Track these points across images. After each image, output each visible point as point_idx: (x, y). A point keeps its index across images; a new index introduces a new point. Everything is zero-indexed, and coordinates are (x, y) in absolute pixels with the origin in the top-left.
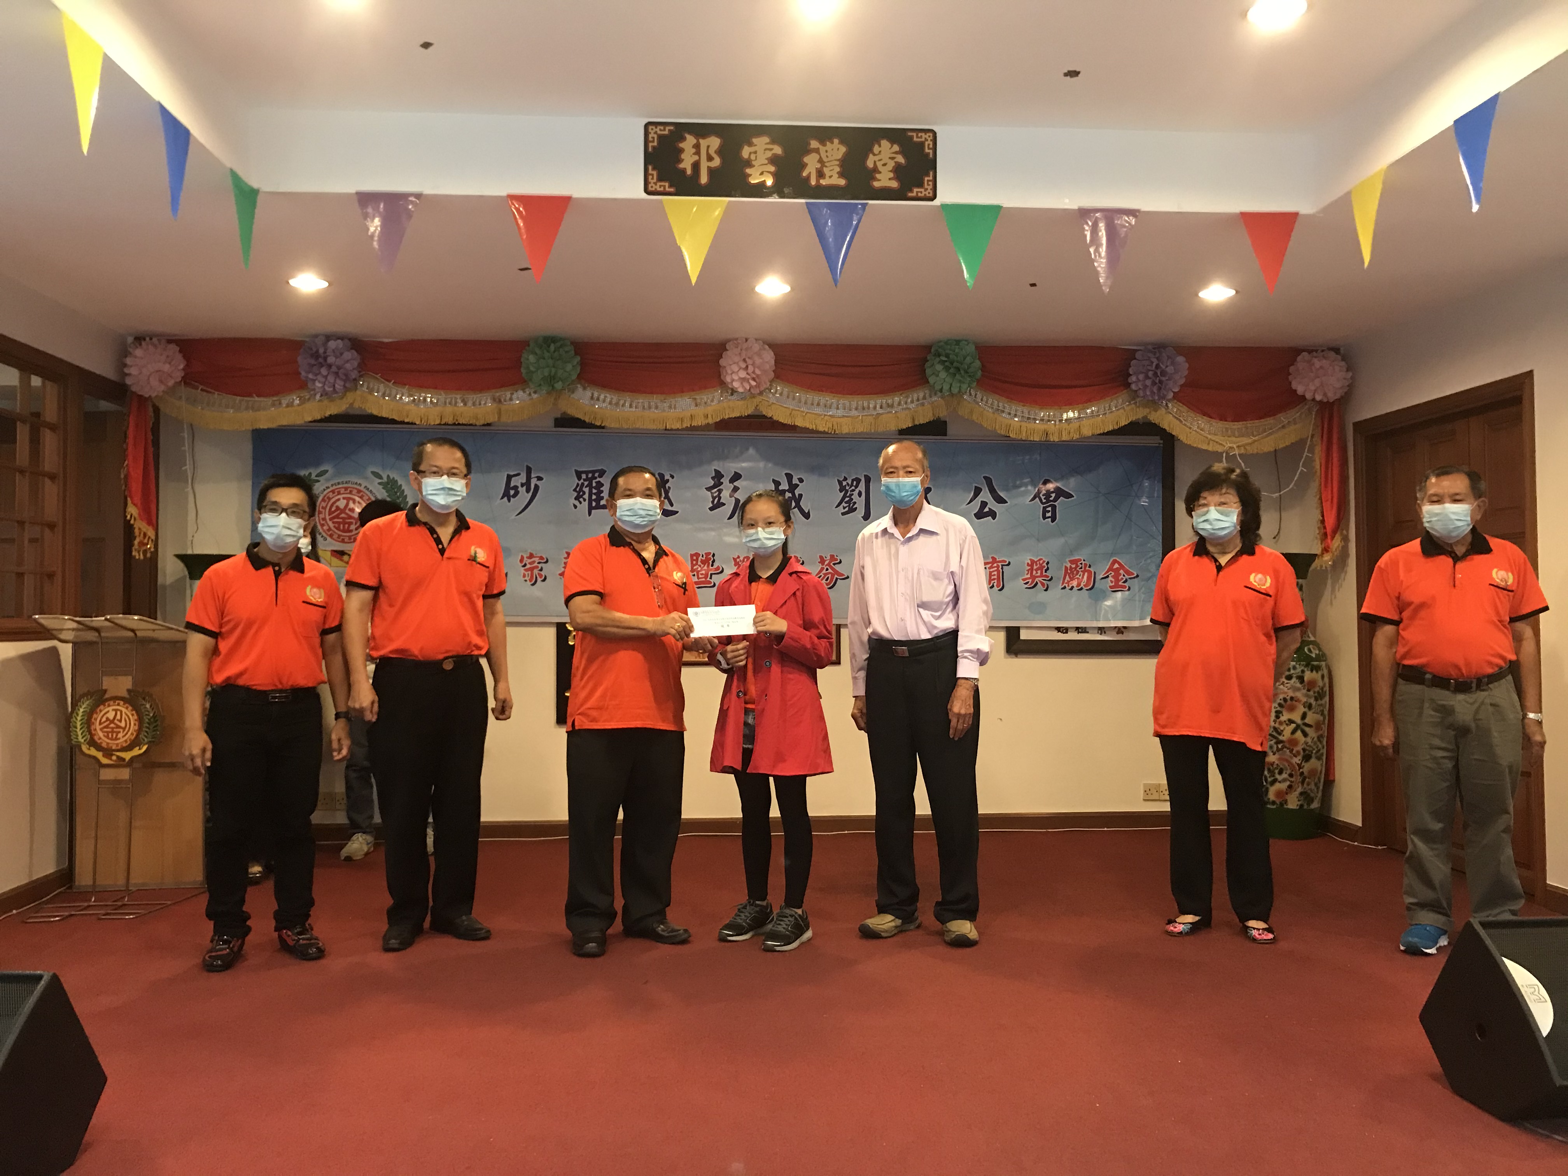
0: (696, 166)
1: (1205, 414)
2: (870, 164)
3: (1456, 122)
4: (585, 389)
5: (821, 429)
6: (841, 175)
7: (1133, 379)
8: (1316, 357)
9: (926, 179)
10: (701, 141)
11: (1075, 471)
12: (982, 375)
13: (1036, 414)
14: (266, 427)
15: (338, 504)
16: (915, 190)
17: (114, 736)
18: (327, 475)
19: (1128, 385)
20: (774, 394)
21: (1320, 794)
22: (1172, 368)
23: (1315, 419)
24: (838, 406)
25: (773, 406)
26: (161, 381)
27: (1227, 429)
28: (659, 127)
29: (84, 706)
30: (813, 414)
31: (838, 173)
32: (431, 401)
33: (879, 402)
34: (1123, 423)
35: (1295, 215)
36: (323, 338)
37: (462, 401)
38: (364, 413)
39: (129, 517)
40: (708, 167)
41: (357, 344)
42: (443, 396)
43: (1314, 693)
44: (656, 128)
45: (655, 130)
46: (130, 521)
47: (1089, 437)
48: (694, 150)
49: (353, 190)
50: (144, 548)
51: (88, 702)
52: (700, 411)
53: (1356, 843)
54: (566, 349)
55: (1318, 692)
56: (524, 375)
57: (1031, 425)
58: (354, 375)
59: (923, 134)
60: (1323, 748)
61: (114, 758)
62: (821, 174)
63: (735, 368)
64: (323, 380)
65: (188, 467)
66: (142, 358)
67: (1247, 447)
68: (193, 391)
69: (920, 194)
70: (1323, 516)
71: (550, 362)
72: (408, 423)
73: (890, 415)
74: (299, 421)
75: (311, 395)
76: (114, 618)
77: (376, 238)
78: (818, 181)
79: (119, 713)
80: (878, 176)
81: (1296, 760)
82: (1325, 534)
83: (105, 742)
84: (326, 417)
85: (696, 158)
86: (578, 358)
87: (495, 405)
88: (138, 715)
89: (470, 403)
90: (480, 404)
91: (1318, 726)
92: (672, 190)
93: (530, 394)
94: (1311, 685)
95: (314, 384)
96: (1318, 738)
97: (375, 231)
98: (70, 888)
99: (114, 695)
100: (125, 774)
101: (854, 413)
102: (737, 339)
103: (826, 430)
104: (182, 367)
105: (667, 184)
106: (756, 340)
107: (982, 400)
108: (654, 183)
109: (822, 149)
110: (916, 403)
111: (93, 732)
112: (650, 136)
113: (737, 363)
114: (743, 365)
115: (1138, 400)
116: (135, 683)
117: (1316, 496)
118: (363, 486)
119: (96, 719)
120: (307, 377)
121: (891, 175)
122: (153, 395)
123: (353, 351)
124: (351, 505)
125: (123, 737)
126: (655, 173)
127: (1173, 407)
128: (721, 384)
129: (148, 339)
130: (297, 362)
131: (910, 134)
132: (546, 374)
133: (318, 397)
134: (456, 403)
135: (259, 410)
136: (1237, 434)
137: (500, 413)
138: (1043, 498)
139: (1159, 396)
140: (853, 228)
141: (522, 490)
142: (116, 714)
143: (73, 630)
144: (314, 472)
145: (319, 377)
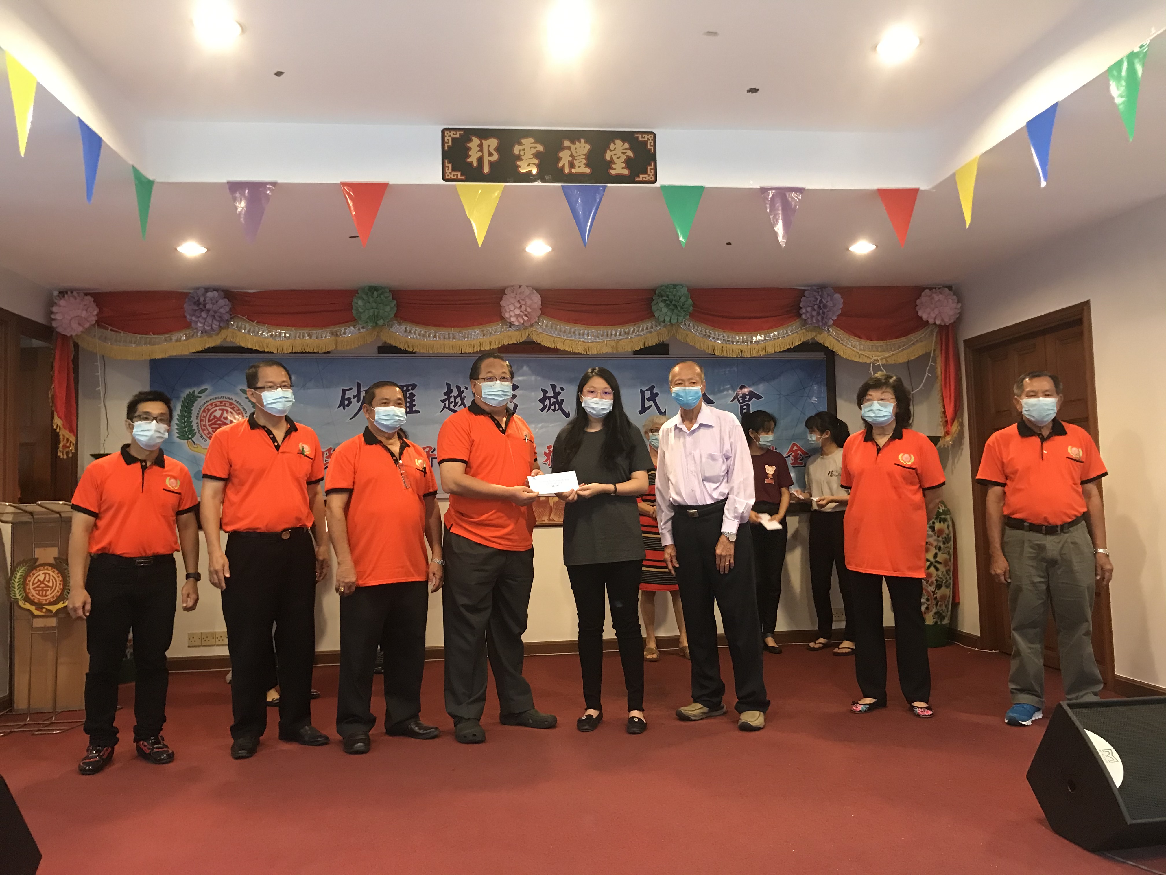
0: (480, 160)
1: (856, 335)
2: (608, 157)
3: (1027, 123)
4: (400, 324)
5: (576, 351)
6: (587, 165)
7: (803, 311)
8: (935, 293)
9: (649, 168)
10: (483, 141)
11: (762, 379)
12: (693, 310)
13: (733, 338)
14: (160, 357)
15: (215, 414)
16: (641, 176)
17: (44, 592)
18: (207, 392)
19: (800, 315)
20: (541, 326)
21: (949, 613)
22: (831, 302)
23: (936, 337)
24: (588, 333)
25: (541, 335)
26: (79, 324)
27: (872, 346)
28: (452, 132)
29: (20, 571)
30: (571, 340)
31: (584, 164)
32: (285, 336)
33: (619, 330)
34: (798, 343)
35: (916, 191)
36: (203, 290)
37: (308, 335)
38: (234, 345)
39: (55, 427)
40: (489, 161)
41: (228, 294)
42: (293, 331)
43: (942, 539)
44: (450, 132)
45: (449, 134)
46: (56, 430)
47: (772, 354)
48: (479, 149)
49: (224, 180)
50: (67, 450)
51: (23, 568)
52: (486, 339)
53: (977, 649)
54: (386, 295)
55: (945, 538)
56: (354, 315)
57: (730, 346)
58: (227, 317)
59: (646, 136)
60: (950, 579)
61: (44, 610)
62: (572, 165)
63: (512, 308)
64: (203, 321)
65: (101, 388)
66: (64, 307)
67: (888, 359)
68: (104, 331)
69: (644, 179)
70: (944, 408)
71: (374, 305)
72: (268, 352)
73: (628, 340)
74: (186, 352)
75: (194, 333)
76: (43, 503)
77: (242, 216)
78: (570, 170)
79: (47, 576)
80: (613, 166)
81: (931, 588)
82: (946, 422)
83: (36, 598)
84: (205, 349)
85: (480, 154)
86: (395, 302)
87: (333, 337)
88: (62, 576)
89: (314, 337)
90: (322, 337)
91: (946, 563)
92: (463, 177)
93: (359, 329)
94: (940, 532)
95: (196, 324)
96: (947, 572)
97: (241, 211)
98: (11, 711)
99: (42, 562)
100: (52, 622)
101: (600, 339)
102: (513, 286)
103: (581, 352)
104: (95, 313)
105: (459, 174)
106: (527, 287)
107: (694, 328)
108: (449, 173)
109: (573, 147)
110: (645, 331)
111: (28, 591)
112: (446, 138)
113: (513, 304)
114: (518, 306)
115: (807, 326)
116: (59, 553)
117: (938, 394)
118: (234, 400)
119: (30, 581)
120: (191, 319)
121: (624, 165)
122: (74, 334)
123: (226, 300)
124: (225, 414)
125: (51, 594)
126: (450, 165)
127: (833, 331)
128: (501, 320)
129: (69, 293)
130: (182, 308)
131: (636, 135)
132: (371, 314)
133: (199, 334)
134: (304, 336)
135: (154, 345)
136: (879, 349)
137: (336, 343)
138: (740, 399)
139: (822, 322)
140: (596, 204)
141: (354, 401)
142: (45, 577)
143: (12, 513)
144: (197, 390)
145: (200, 319)
